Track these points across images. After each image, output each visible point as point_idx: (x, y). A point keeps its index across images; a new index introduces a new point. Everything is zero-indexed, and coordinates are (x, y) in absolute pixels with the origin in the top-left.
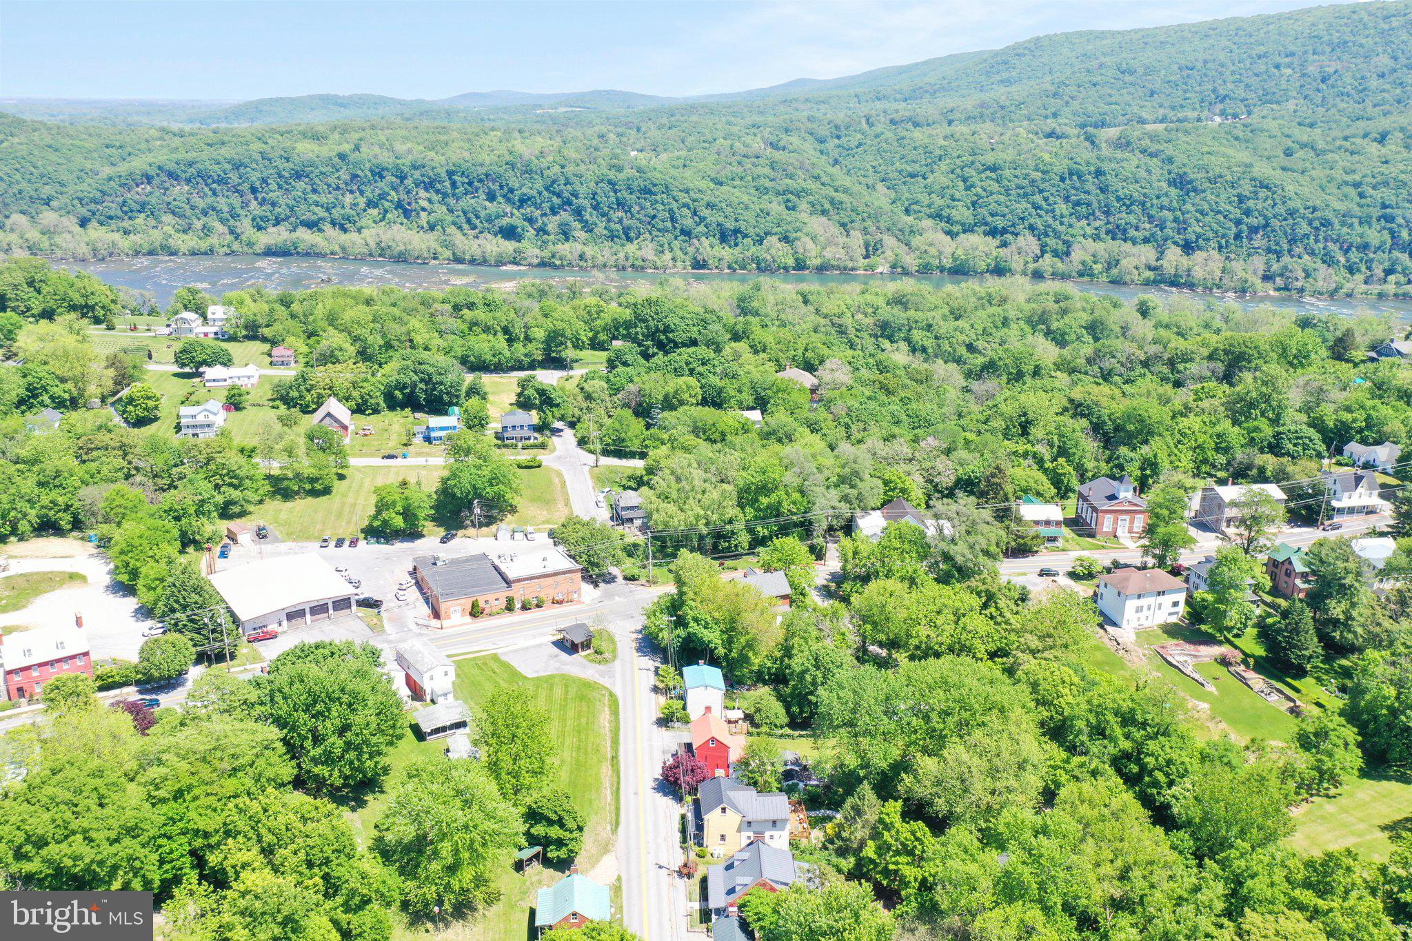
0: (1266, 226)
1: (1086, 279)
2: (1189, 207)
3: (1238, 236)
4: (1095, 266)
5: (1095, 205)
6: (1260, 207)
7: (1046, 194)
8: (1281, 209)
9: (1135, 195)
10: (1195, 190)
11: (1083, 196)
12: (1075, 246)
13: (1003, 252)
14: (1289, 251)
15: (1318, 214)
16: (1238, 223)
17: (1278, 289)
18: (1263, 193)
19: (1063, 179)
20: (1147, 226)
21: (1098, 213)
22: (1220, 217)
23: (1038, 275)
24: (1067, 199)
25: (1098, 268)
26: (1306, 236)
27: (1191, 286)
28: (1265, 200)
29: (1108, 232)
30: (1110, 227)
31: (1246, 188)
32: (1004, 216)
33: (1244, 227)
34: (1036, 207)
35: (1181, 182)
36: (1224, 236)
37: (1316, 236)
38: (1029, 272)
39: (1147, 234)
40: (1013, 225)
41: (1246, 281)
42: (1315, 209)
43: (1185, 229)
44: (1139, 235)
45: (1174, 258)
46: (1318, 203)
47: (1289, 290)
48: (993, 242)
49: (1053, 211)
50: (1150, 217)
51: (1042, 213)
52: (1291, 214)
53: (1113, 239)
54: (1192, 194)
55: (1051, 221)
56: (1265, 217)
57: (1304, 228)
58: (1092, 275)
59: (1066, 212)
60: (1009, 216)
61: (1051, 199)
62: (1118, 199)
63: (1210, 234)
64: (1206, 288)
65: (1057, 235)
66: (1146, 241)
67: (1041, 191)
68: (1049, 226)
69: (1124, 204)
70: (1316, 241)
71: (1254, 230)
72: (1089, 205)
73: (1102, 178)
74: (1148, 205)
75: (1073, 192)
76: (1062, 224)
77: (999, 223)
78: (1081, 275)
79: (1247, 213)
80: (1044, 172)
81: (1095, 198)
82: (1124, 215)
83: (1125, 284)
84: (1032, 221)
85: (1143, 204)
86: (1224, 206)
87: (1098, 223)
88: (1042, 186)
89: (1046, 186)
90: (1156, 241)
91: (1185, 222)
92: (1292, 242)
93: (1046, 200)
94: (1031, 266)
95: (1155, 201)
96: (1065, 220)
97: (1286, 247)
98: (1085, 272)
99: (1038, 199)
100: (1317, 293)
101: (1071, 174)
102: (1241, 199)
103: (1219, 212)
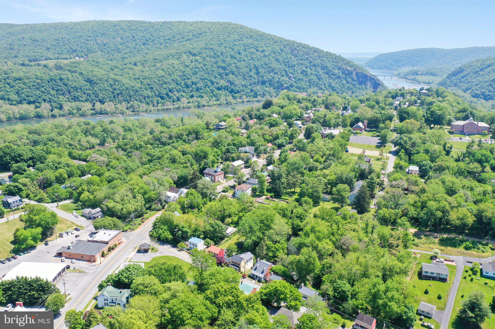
0: (121, 93)
1: (71, 116)
2: (95, 89)
3: (114, 97)
4: (73, 111)
5: (65, 90)
6: (118, 87)
7: (45, 87)
8: (124, 88)
9: (77, 86)
10: (95, 83)
11: (59, 87)
12: (64, 105)
13: (38, 110)
14: (130, 100)
15: (134, 88)
16: (113, 93)
17: (132, 112)
18: (117, 83)
19: (49, 82)
20: (84, 96)
21: (66, 93)
22: (107, 91)
23: (54, 116)
24: (53, 89)
25: (75, 111)
26: (133, 95)
27: (107, 114)
28: (118, 85)
29: (72, 99)
30: (72, 97)
31: (112, 82)
32: (32, 96)
33: (116, 94)
34: (43, 92)
35: (90, 81)
36: (110, 97)
37: (136, 95)
38: (50, 115)
39: (86, 99)
40: (37, 99)
41: (123, 111)
42: (133, 87)
43: (98, 96)
44: (83, 99)
45: (98, 106)
46: (133, 85)
47: (134, 111)
48: (32, 106)
49: (50, 93)
50: (84, 93)
51: (46, 94)
52: (127, 89)
53: (75, 101)
54: (95, 85)
55: (51, 97)
56: (120, 90)
57: (132, 93)
58: (73, 114)
59: (55, 93)
60: (34, 96)
61: (48, 89)
62: (72, 88)
63: (106, 97)
64: (111, 114)
65: (54, 102)
66: (86, 101)
67: (43, 87)
68: (51, 99)
69: (74, 89)
70: (136, 96)
71: (118, 94)
72: (62, 90)
73: (64, 81)
74: (82, 89)
75: (54, 86)
76: (55, 98)
77: (32, 99)
78: (69, 114)
79: (115, 89)
80: (41, 80)
81: (63, 88)
82: (76, 93)
83: (85, 116)
84: (44, 97)
85: (81, 89)
86: (107, 88)
87: (67, 96)
88: (42, 85)
89: (44, 84)
90: (89, 100)
91: (97, 94)
92: (130, 97)
93: (46, 90)
94: (50, 114)
95: (84, 88)
96: (56, 96)
97: (129, 99)
98: (71, 113)
99: (43, 89)
100: (142, 112)
101: (51, 80)
102: (111, 85)
103: (106, 90)
